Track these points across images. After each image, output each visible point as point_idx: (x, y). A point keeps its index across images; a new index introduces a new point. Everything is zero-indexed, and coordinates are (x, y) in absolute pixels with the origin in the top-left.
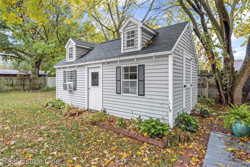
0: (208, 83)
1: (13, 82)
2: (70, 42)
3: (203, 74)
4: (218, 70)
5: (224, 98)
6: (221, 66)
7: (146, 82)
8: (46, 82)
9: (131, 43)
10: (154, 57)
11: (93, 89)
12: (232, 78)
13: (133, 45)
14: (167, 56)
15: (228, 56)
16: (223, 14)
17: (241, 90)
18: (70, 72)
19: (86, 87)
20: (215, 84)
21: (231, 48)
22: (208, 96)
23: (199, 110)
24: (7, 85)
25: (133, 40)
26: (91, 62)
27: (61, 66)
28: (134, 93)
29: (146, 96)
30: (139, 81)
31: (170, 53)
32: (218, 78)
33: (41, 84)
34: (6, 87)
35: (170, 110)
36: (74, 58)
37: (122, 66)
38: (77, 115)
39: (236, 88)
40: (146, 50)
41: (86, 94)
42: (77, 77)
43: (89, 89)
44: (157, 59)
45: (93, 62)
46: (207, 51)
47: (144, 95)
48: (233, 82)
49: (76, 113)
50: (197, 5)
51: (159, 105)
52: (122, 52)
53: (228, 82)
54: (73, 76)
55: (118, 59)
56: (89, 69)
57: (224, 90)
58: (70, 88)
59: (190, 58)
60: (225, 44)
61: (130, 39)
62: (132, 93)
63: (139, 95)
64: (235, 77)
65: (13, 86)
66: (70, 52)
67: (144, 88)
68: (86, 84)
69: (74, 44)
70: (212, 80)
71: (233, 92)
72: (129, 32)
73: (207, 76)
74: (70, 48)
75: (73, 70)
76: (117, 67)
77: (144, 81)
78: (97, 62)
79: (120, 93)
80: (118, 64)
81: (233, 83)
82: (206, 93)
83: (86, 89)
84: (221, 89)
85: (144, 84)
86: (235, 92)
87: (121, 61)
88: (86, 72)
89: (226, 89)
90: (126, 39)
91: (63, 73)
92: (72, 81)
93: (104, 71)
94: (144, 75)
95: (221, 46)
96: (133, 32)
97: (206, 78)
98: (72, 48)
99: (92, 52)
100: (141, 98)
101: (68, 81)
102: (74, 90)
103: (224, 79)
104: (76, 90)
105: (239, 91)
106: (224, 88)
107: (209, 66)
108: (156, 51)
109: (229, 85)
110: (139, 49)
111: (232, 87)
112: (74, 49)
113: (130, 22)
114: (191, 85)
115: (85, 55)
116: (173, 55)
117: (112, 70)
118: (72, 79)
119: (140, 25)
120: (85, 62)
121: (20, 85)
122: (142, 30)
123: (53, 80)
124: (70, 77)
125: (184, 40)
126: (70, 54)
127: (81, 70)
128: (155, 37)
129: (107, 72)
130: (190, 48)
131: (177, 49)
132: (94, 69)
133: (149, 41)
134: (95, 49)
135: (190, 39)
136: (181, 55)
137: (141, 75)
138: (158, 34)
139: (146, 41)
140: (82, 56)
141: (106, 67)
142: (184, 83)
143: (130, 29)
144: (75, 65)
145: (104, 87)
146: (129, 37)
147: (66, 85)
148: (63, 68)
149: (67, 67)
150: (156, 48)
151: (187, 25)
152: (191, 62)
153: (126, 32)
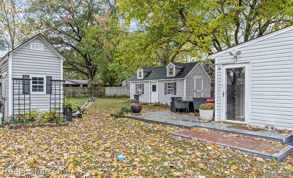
1: (85, 91)
8: (105, 91)
11: (153, 93)
13: (172, 74)
14: (184, 80)
18: (140, 84)
19: (150, 92)
24: (82, 93)
25: (172, 72)
26: (153, 80)
28: (172, 94)
29: (177, 95)
30: (174, 89)
36: (142, 77)
37: (167, 83)
40: (176, 77)
41: (149, 96)
42: (144, 87)
44: (180, 81)
45: (154, 80)
47: (176, 94)
49: (145, 104)
52: (167, 77)
55: (165, 80)
56: (151, 84)
59: (200, 78)
63: (174, 94)
65: (85, 94)
67: (176, 91)
68: (149, 91)
69: (143, 70)
74: (139, 72)
75: (142, 84)
77: (176, 89)
78: (155, 80)
79: (166, 94)
80: (166, 82)
83: (150, 93)
87: (166, 80)
88: (150, 85)
90: (169, 71)
91: (135, 85)
96: (172, 69)
99: (151, 74)
100: (175, 96)
102: (142, 94)
108: (180, 78)
110: (174, 76)
112: (142, 73)
113: (171, 64)
114: (202, 91)
115: (147, 75)
116: (186, 79)
117: (163, 84)
118: (141, 88)
119: (175, 66)
120: (149, 80)
121: (89, 93)
122: (176, 68)
123: (112, 89)
124: (140, 87)
125: (195, 71)
126: (139, 75)
127: (147, 84)
128: (183, 69)
129: (160, 85)
130: (201, 73)
131: (189, 76)
132: (153, 83)
133: (179, 72)
134: (152, 72)
135: (201, 69)
136: (192, 78)
137: (175, 86)
138: (184, 67)
139: (178, 72)
140: (146, 76)
141: (160, 83)
142: (195, 90)
143: (171, 67)
144: (143, 81)
145: (159, 92)
146: (170, 70)
147: (139, 91)
148: (135, 82)
149: (139, 82)
150: (180, 76)
151: (198, 64)
152: (202, 80)
153: (169, 68)
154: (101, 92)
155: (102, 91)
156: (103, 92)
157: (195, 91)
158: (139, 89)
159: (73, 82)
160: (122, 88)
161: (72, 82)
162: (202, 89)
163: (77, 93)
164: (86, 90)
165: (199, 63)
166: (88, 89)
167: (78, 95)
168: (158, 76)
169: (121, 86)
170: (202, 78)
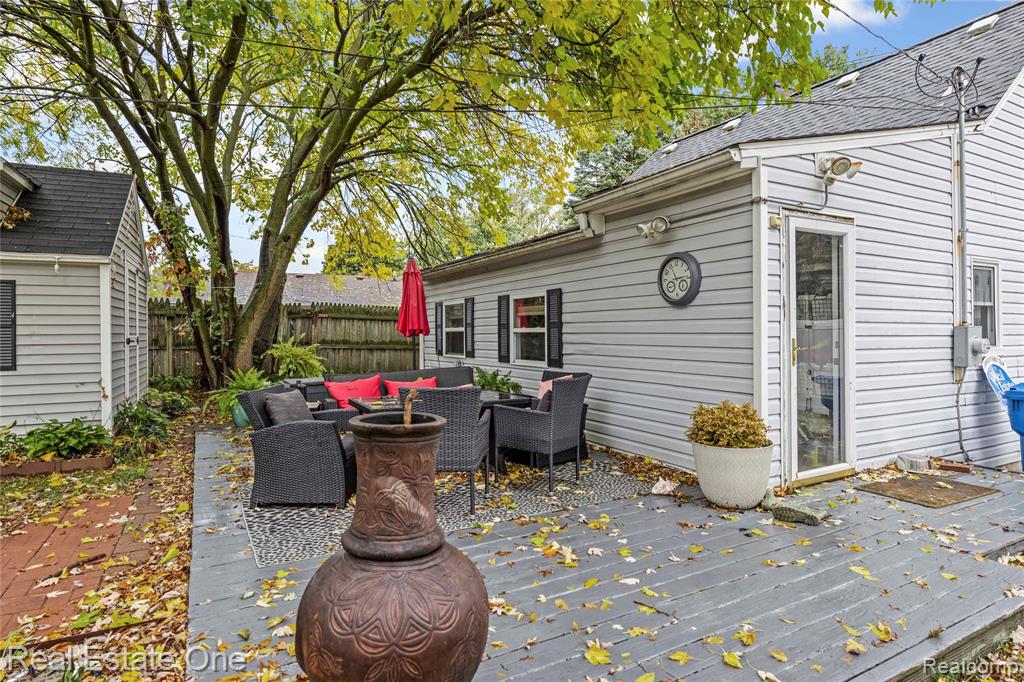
0: (171, 337)
3: (156, 312)
4: (199, 302)
5: (213, 373)
6: (205, 292)
7: (19, 331)
10: (56, 267)
12: (231, 324)
14: (96, 266)
15: (224, 270)
16: (213, 183)
17: (250, 350)
20: (191, 338)
21: (229, 253)
22: (171, 373)
23: (158, 403)
29: (20, 370)
31: (107, 261)
32: (198, 324)
35: (105, 397)
39: (241, 346)
46: (174, 251)
47: (14, 367)
48: (234, 331)
50: (147, 128)
53: (222, 332)
57: (212, 353)
59: (134, 270)
60: (215, 241)
64: (236, 318)
67: (14, 346)
70: (184, 329)
71: (233, 357)
73: (168, 318)
77: (13, 327)
81: (233, 336)
82: (166, 366)
84: (206, 351)
85: (14, 336)
86: (239, 355)
89: (219, 352)
94: (14, 310)
95: (206, 241)
97: (165, 321)
100: (3, 378)
103: (213, 325)
105: (245, 354)
106: (215, 348)
107: (176, 289)
108: (64, 251)
109: (226, 340)
111: (231, 343)
114: (137, 340)
116: (111, 267)
125: (125, 224)
130: (135, 242)
131: (116, 251)
138: (36, 188)
151: (132, 186)
152: (137, 280)
157: (128, 342)
162: (138, 333)
170: (137, 272)
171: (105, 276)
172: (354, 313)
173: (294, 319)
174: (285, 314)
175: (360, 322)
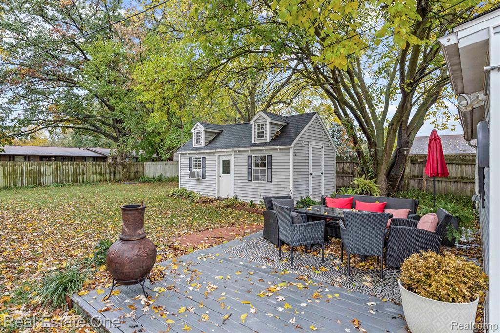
1: (101, 170)
2: (198, 126)
7: (273, 170)
8: (145, 170)
9: (261, 135)
10: (278, 150)
11: (224, 177)
13: (263, 136)
14: (289, 149)
18: (198, 158)
19: (217, 175)
24: (95, 174)
25: (263, 133)
26: (223, 150)
27: (187, 152)
28: (263, 180)
29: (273, 182)
30: (267, 169)
31: (291, 147)
33: (137, 172)
34: (93, 176)
35: (291, 193)
36: (203, 143)
37: (253, 155)
38: (208, 202)
40: (273, 143)
41: (217, 182)
42: (206, 164)
43: (219, 176)
44: (282, 151)
45: (225, 150)
47: (271, 182)
49: (207, 201)
51: (283, 190)
52: (253, 142)
54: (201, 163)
55: (249, 149)
56: (220, 157)
58: (198, 175)
59: (320, 147)
61: (261, 131)
62: (262, 180)
63: (267, 181)
65: (101, 175)
66: (197, 136)
67: (272, 175)
68: (217, 172)
69: (203, 129)
72: (259, 125)
74: (197, 133)
75: (201, 157)
76: (248, 156)
77: (271, 169)
78: (228, 150)
79: (251, 181)
80: (250, 154)
83: (217, 177)
85: (272, 172)
87: (251, 151)
88: (217, 159)
90: (256, 130)
91: (189, 160)
92: (200, 169)
93: (236, 159)
94: (272, 164)
96: (263, 125)
98: (200, 133)
99: (221, 137)
100: (269, 184)
101: (194, 169)
102: (203, 178)
104: (205, 178)
108: (281, 145)
110: (268, 141)
112: (203, 134)
113: (260, 116)
114: (322, 174)
115: (213, 140)
116: (294, 148)
117: (243, 159)
118: (200, 166)
119: (269, 120)
120: (216, 149)
121: (111, 173)
122: (271, 123)
123: (155, 166)
124: (197, 165)
125: (310, 131)
126: (197, 139)
127: (211, 157)
128: (285, 127)
129: (239, 161)
130: (321, 136)
131: (300, 142)
132: (225, 157)
133: (278, 133)
134: (224, 132)
135: (321, 128)
136: (304, 146)
137: (270, 164)
138: (288, 123)
139: (275, 132)
140: (211, 142)
141: (238, 156)
142: (310, 171)
143: (260, 122)
144: (204, 151)
145: (236, 175)
146: (259, 129)
147: (195, 172)
148: (189, 154)
149: (195, 154)
150: (281, 141)
151: (315, 117)
152: (323, 150)
153: (256, 124)
154: (135, 171)
155: (137, 168)
156: (140, 170)
157: (311, 174)
158: (196, 169)
159: (96, 152)
160: (173, 164)
161: (94, 152)
162: (323, 170)
163: (84, 174)
164: (104, 167)
165: (317, 114)
166: (109, 165)
167: (85, 177)
168: (234, 141)
169: (172, 160)
170: (322, 147)
171: (291, 152)
172: (454, 160)
173: (414, 164)
174: (409, 161)
175: (457, 166)
